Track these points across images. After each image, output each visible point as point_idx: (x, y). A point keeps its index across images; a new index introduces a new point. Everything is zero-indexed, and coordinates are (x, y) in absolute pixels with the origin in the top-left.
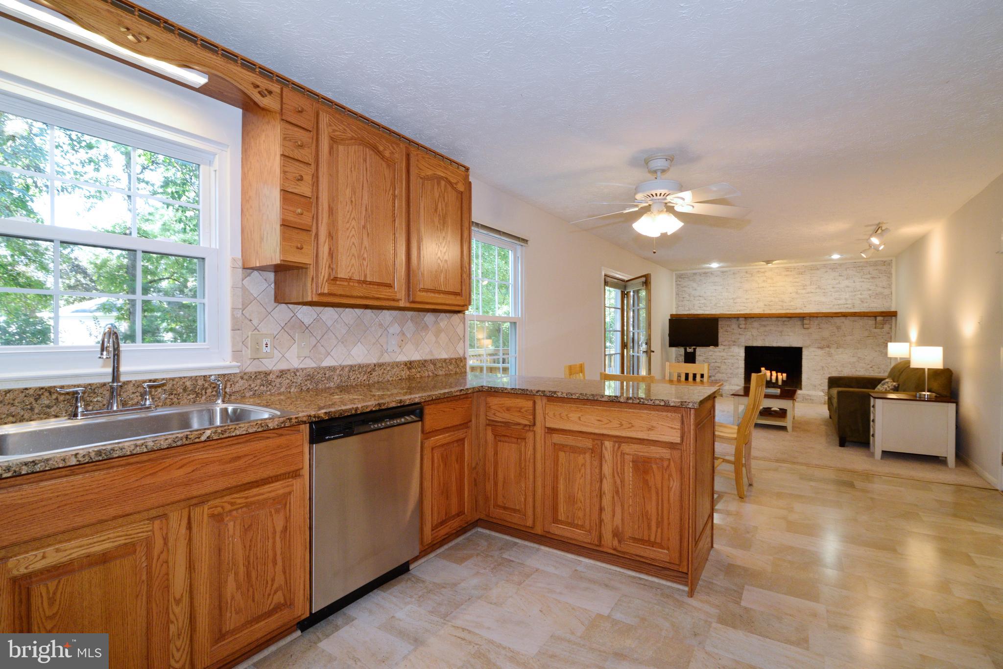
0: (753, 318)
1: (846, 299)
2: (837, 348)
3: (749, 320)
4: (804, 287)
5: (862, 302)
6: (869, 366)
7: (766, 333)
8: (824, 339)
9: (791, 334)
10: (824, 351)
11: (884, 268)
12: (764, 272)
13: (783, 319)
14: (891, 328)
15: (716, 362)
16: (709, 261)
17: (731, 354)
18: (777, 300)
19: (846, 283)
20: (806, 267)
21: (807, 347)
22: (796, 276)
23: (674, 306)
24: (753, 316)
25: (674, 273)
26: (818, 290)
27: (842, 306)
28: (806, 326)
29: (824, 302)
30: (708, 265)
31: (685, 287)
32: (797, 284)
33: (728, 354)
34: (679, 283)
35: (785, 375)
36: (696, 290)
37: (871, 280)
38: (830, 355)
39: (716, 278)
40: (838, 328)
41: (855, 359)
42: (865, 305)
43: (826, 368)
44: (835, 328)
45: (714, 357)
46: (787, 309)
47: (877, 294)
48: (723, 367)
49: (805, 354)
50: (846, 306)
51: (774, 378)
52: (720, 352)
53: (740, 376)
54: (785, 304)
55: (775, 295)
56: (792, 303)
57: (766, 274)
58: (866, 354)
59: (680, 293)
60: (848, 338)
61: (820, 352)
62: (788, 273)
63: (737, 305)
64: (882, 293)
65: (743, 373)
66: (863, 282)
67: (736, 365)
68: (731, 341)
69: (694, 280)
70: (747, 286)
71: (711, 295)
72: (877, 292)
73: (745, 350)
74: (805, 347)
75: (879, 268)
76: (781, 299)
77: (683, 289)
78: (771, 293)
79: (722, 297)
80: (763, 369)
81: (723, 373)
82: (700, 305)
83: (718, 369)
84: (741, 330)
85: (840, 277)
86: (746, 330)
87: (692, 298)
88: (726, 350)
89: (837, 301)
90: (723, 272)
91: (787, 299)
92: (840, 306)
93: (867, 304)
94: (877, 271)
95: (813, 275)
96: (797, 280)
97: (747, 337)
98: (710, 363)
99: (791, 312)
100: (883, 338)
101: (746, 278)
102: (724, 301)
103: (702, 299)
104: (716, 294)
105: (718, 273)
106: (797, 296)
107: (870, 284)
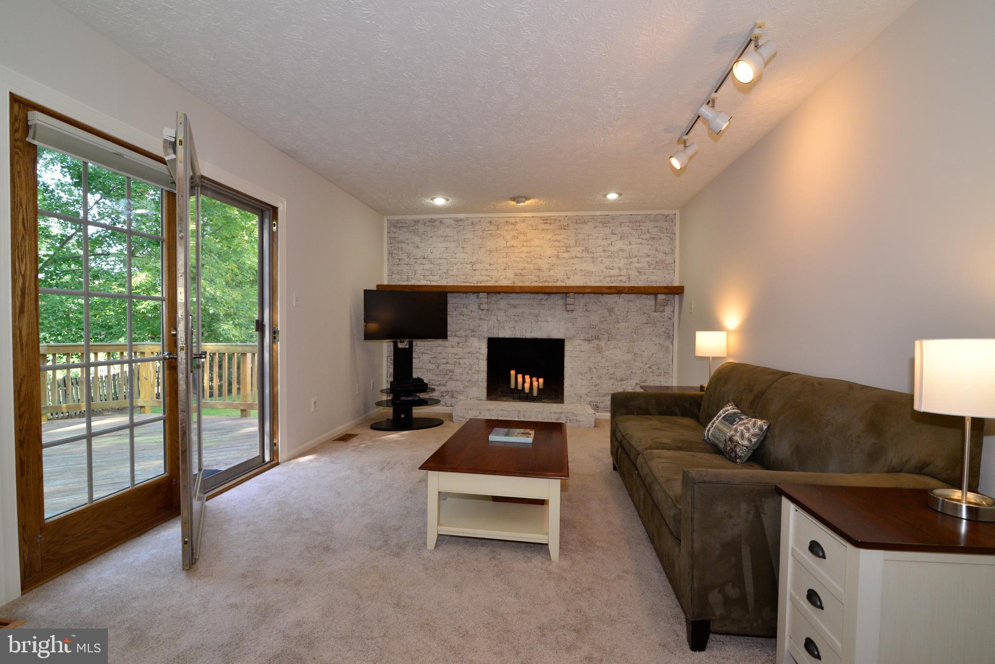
0: (499, 293)
1: (620, 269)
2: (609, 340)
3: (494, 298)
4: (567, 248)
5: (640, 272)
6: (647, 366)
7: (516, 318)
8: (592, 327)
9: (549, 319)
10: (591, 345)
11: (665, 225)
12: (515, 224)
13: (540, 296)
14: (673, 311)
15: (447, 363)
16: (433, 194)
17: (468, 350)
18: (531, 266)
19: (620, 244)
20: (570, 218)
21: (571, 339)
22: (557, 232)
23: (386, 273)
24: (498, 290)
25: (385, 219)
26: (585, 255)
27: (615, 278)
28: (570, 307)
29: (592, 272)
30: (429, 201)
31: (402, 242)
32: (558, 244)
33: (465, 350)
34: (393, 235)
35: (541, 380)
36: (418, 247)
37: (650, 242)
38: (599, 350)
39: (447, 230)
40: (611, 311)
41: (629, 357)
42: (643, 277)
43: (595, 370)
44: (606, 311)
45: (444, 355)
46: (546, 281)
47: (657, 262)
48: (458, 370)
49: (568, 348)
50: (620, 278)
51: (527, 385)
52: (452, 347)
53: (480, 384)
54: (541, 273)
55: (529, 260)
56: (552, 273)
57: (518, 226)
58: (644, 349)
59: (395, 252)
60: (622, 325)
61: (586, 346)
62: (546, 226)
63: (478, 272)
64: (662, 261)
65: (485, 379)
66: (641, 243)
67: (475, 368)
68: (469, 329)
69: (415, 232)
70: (490, 244)
71: (441, 256)
72: (658, 259)
73: (488, 344)
74: (568, 338)
75: (659, 224)
76: (537, 266)
77: (400, 245)
78: (523, 255)
79: (455, 260)
80: (513, 372)
81: (457, 380)
82: (423, 271)
83: (450, 373)
84: (482, 312)
85: (613, 236)
86: (490, 313)
87: (412, 261)
88: (461, 344)
89: (609, 270)
90: (457, 220)
91: (545, 267)
92: (613, 278)
93: (645, 277)
94: (657, 229)
95: (579, 231)
96: (558, 238)
97: (491, 323)
98: (438, 365)
99: (550, 284)
100: (663, 325)
101: (490, 232)
102: (459, 266)
103: (427, 262)
104: (447, 255)
105: (451, 222)
106: (558, 262)
107: (649, 247)
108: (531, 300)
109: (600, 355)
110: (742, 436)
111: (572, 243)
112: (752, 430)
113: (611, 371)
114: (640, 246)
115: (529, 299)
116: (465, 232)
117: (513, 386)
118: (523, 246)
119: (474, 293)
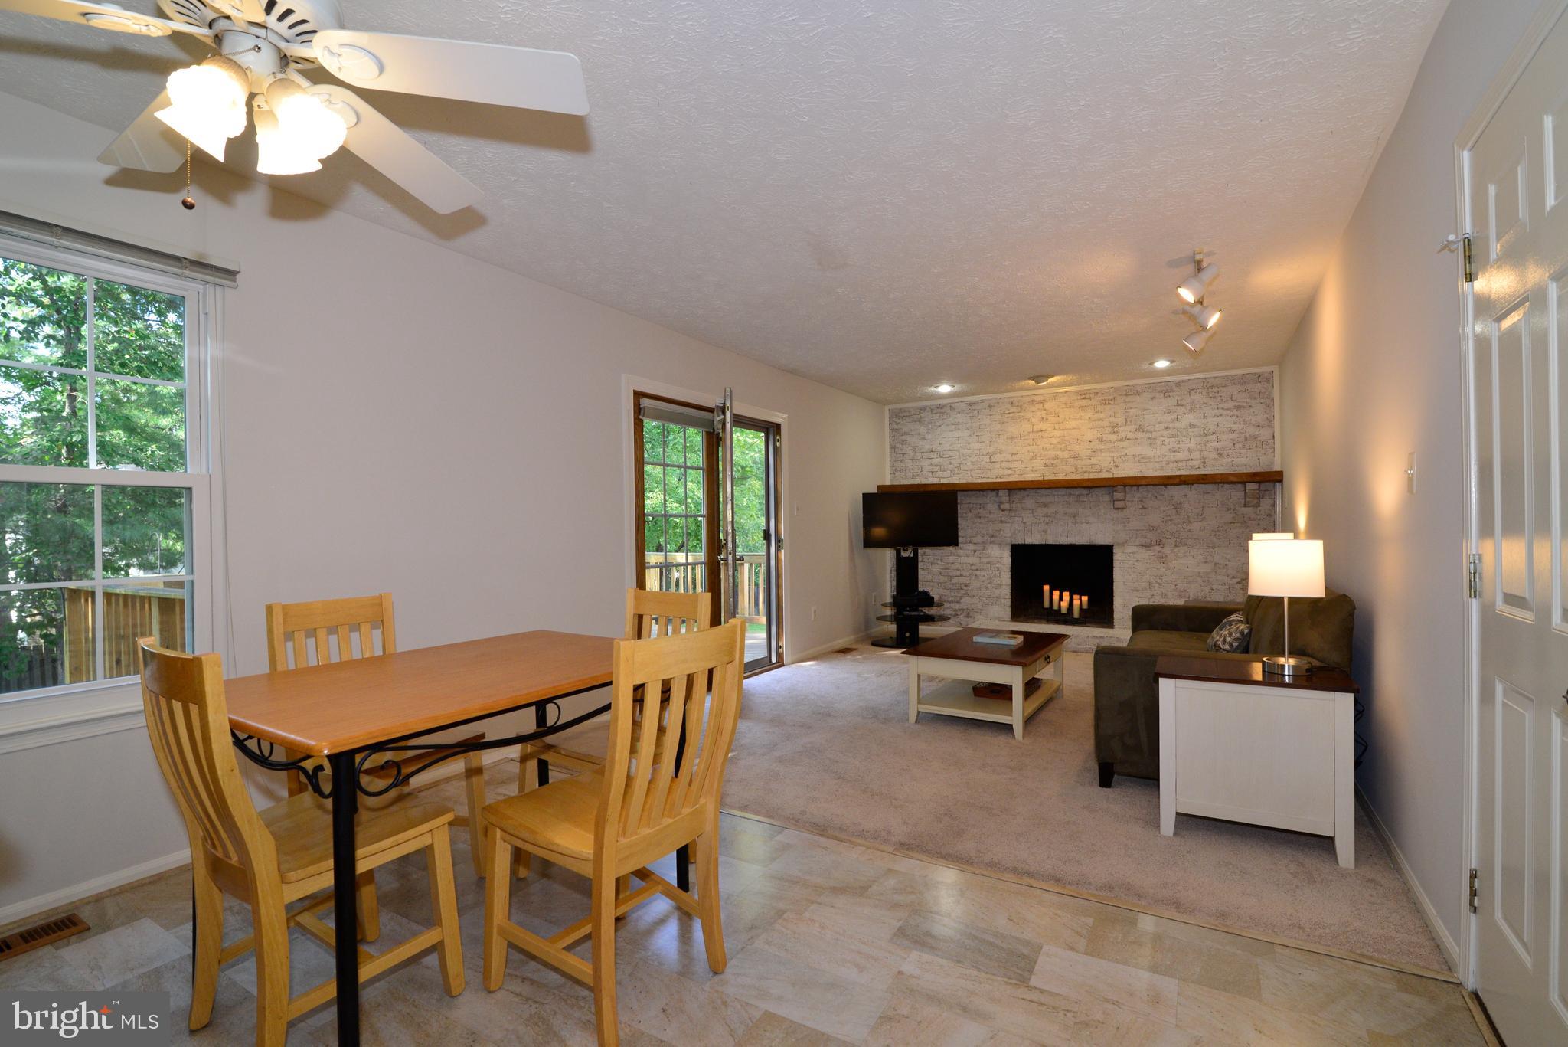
0: (1025, 489)
1: (1190, 450)
2: (1176, 546)
3: (1018, 495)
4: (1114, 431)
5: (1220, 454)
6: (1235, 581)
7: (1047, 520)
8: (1151, 529)
9: (1091, 519)
10: (1151, 553)
11: (1258, 387)
12: (1042, 403)
13: (1078, 492)
14: (1273, 505)
15: (961, 575)
16: (937, 381)
17: (987, 560)
18: (1066, 454)
19: (1190, 418)
20: (1117, 389)
21: (1123, 544)
22: (1100, 408)
23: (888, 470)
24: (1021, 486)
25: (886, 408)
26: (1139, 435)
27: (1184, 463)
28: (1119, 504)
29: (1150, 458)
30: (932, 389)
31: (906, 433)
32: (1101, 423)
33: (983, 560)
34: (896, 427)
35: (1085, 599)
36: (924, 439)
37: (1235, 412)
38: (1162, 559)
39: (959, 416)
40: (1178, 507)
41: (1207, 568)
42: (1226, 460)
43: (1157, 586)
44: (1171, 507)
45: (957, 566)
46: (1085, 472)
47: (1246, 439)
48: (974, 584)
49: (1118, 557)
50: (1190, 463)
51: (1064, 604)
52: (968, 556)
53: (1003, 601)
54: (1079, 462)
55: (1062, 446)
56: (1093, 461)
57: (1047, 406)
58: (1228, 557)
59: (898, 445)
60: (1196, 526)
61: (1144, 554)
62: (1084, 402)
63: (997, 465)
64: (1255, 438)
65: (1009, 596)
66: (1221, 415)
67: (996, 581)
68: (988, 535)
69: (921, 421)
70: (1013, 429)
71: (951, 448)
72: (1247, 435)
73: (1011, 552)
74: (1118, 544)
75: (1249, 387)
76: (1073, 453)
77: (904, 438)
78: (1055, 441)
79: (969, 452)
80: (1046, 588)
81: (974, 596)
82: (931, 467)
83: (965, 588)
84: (1003, 513)
85: (1179, 408)
86: (1013, 514)
87: (919, 455)
88: (977, 553)
89: (1173, 454)
90: (971, 404)
91: (1084, 453)
92: (1180, 464)
93: (1230, 460)
94: (1245, 395)
95: (1130, 405)
96: (1102, 416)
97: (1016, 526)
98: (951, 578)
99: (1092, 476)
100: (1259, 524)
101: (1011, 415)
102: (973, 459)
103: (936, 456)
104: (959, 446)
105: (963, 406)
106: (1102, 446)
107: (1234, 419)
108: (1066, 497)
109: (1163, 565)
110: (1224, 641)
111: (1121, 420)
112: (1234, 635)
113: (1181, 586)
114: (1220, 419)
115: (1064, 495)
116: (980, 417)
117: (1046, 604)
118: (1055, 429)
119: (993, 490)
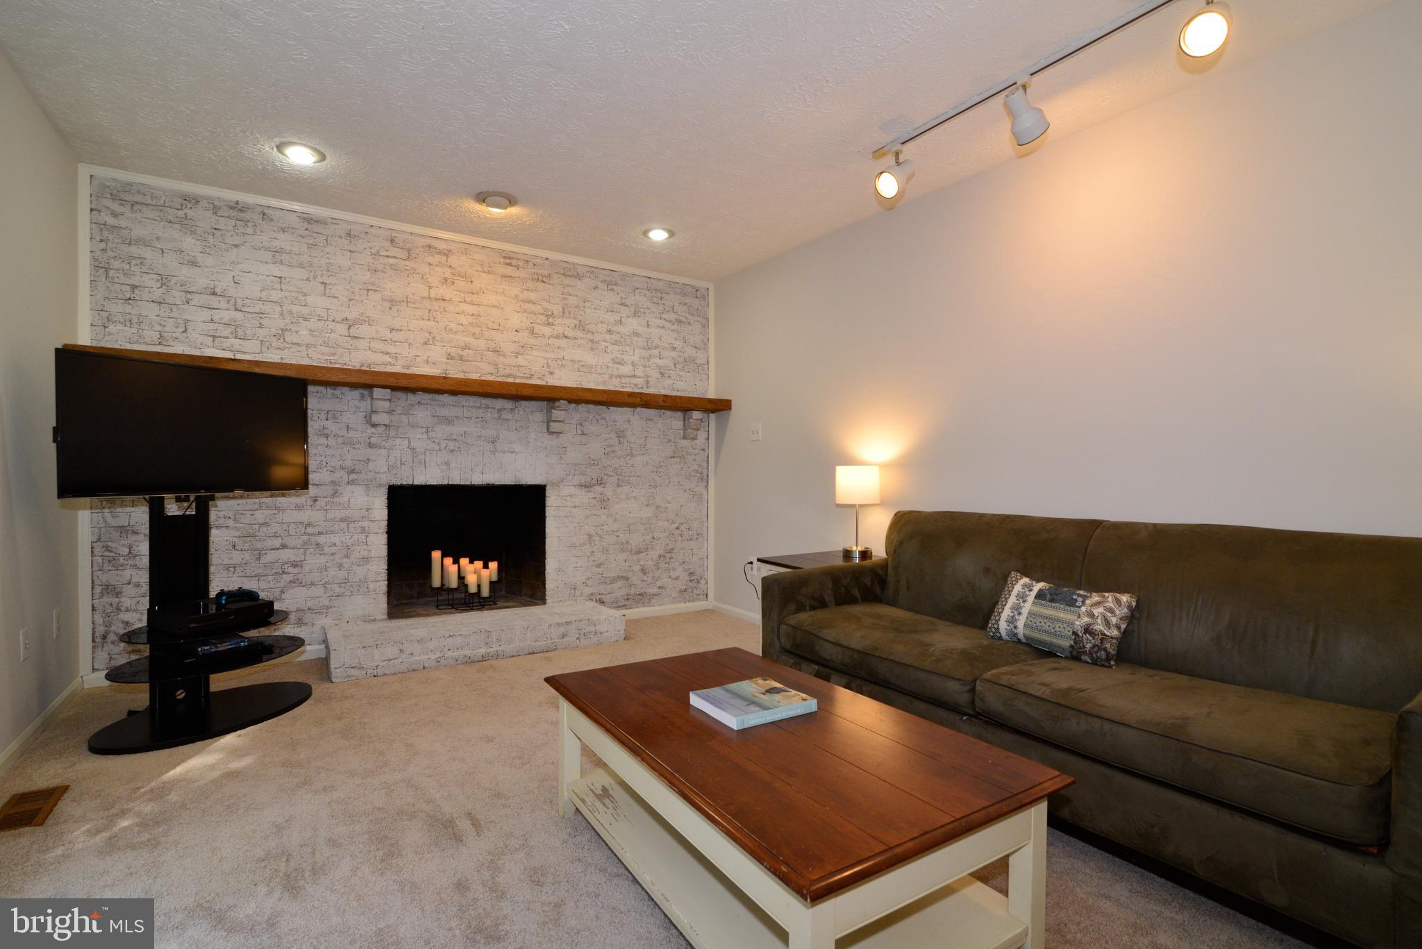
0: (414, 390)
1: (634, 365)
2: (618, 486)
4: (549, 318)
5: (662, 374)
6: (674, 526)
7: (451, 445)
8: (592, 463)
9: (517, 447)
10: (591, 495)
11: (696, 303)
12: (447, 254)
13: (500, 403)
14: (708, 439)
15: (284, 546)
16: (280, 134)
17: (339, 514)
18: (482, 344)
19: (633, 324)
20: (554, 263)
21: (556, 484)
22: (531, 285)
23: (86, 316)
24: (410, 383)
25: (84, 171)
26: (579, 334)
27: (627, 380)
28: (555, 426)
29: (591, 367)
31: (141, 242)
32: (533, 308)
33: (331, 515)
34: (111, 221)
35: (494, 566)
36: (193, 263)
37: (675, 327)
38: (604, 502)
39: (282, 236)
40: (621, 435)
41: (649, 512)
42: (668, 382)
43: (597, 538)
44: (613, 435)
45: (275, 528)
46: (509, 376)
47: (685, 360)
48: (313, 561)
49: (552, 501)
50: (635, 380)
51: (473, 578)
52: (298, 508)
53: (372, 586)
54: (501, 360)
55: (477, 330)
56: (521, 361)
57: (453, 260)
58: (669, 498)
59: (116, 264)
60: (638, 460)
61: (583, 497)
62: (509, 271)
63: (362, 344)
64: (693, 360)
65: (383, 575)
66: (663, 327)
67: (358, 552)
68: (342, 468)
69: (186, 225)
70: (393, 286)
71: (264, 295)
72: (686, 356)
73: (388, 499)
74: (553, 484)
75: (688, 300)
76: (492, 345)
77: (134, 250)
78: (465, 320)
79: (305, 311)
80: (436, 555)
81: (312, 584)
82: (212, 326)
83: (291, 570)
84: (373, 430)
85: (623, 308)
86: (392, 433)
87: (177, 296)
88: (321, 503)
89: (616, 366)
90: (309, 220)
91: (508, 348)
92: (623, 381)
93: (670, 382)
94: (685, 308)
95: (569, 290)
96: (533, 296)
97: (396, 453)
98: (259, 554)
99: (517, 381)
100: (695, 460)
101: (391, 261)
102: (313, 324)
103: (223, 305)
104: (282, 295)
105: (293, 219)
106: (532, 341)
107: (675, 335)
108: (480, 411)
109: (605, 511)
110: (1107, 623)
111: (557, 309)
112: (1117, 612)
113: (623, 537)
114: (663, 331)
115: (478, 408)
116: (329, 249)
117: (436, 583)
118: (465, 302)
119: (354, 386)
